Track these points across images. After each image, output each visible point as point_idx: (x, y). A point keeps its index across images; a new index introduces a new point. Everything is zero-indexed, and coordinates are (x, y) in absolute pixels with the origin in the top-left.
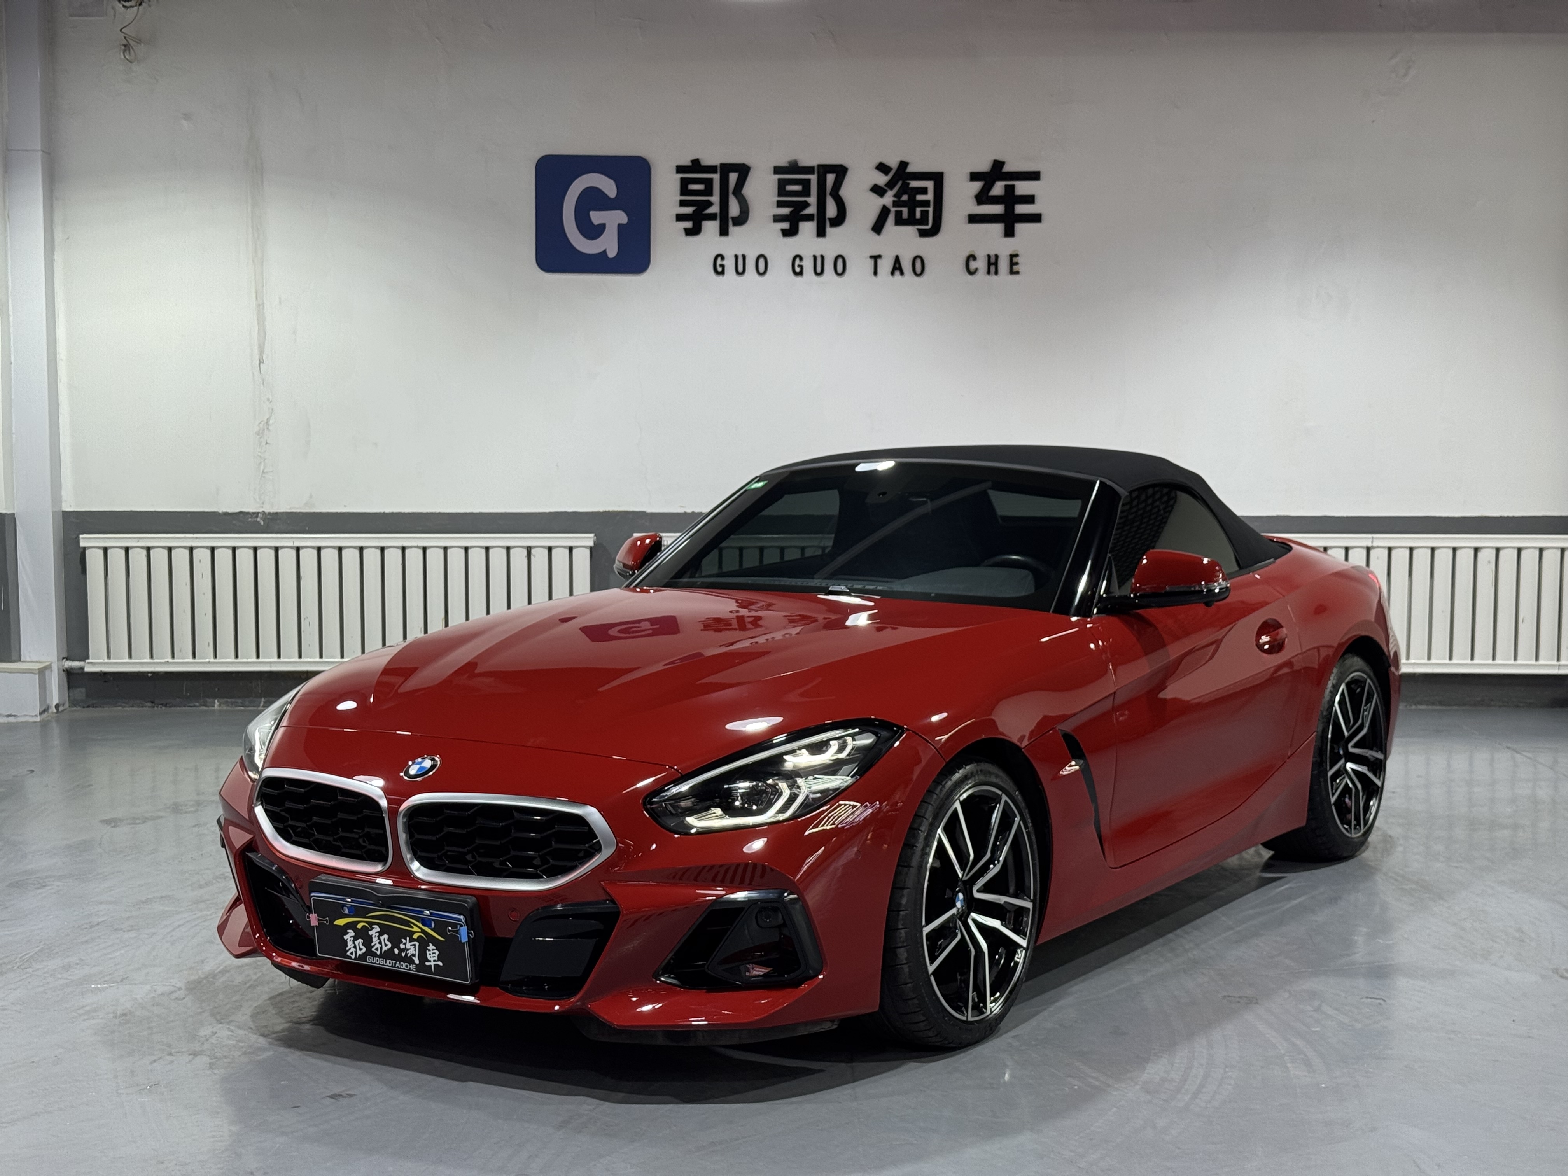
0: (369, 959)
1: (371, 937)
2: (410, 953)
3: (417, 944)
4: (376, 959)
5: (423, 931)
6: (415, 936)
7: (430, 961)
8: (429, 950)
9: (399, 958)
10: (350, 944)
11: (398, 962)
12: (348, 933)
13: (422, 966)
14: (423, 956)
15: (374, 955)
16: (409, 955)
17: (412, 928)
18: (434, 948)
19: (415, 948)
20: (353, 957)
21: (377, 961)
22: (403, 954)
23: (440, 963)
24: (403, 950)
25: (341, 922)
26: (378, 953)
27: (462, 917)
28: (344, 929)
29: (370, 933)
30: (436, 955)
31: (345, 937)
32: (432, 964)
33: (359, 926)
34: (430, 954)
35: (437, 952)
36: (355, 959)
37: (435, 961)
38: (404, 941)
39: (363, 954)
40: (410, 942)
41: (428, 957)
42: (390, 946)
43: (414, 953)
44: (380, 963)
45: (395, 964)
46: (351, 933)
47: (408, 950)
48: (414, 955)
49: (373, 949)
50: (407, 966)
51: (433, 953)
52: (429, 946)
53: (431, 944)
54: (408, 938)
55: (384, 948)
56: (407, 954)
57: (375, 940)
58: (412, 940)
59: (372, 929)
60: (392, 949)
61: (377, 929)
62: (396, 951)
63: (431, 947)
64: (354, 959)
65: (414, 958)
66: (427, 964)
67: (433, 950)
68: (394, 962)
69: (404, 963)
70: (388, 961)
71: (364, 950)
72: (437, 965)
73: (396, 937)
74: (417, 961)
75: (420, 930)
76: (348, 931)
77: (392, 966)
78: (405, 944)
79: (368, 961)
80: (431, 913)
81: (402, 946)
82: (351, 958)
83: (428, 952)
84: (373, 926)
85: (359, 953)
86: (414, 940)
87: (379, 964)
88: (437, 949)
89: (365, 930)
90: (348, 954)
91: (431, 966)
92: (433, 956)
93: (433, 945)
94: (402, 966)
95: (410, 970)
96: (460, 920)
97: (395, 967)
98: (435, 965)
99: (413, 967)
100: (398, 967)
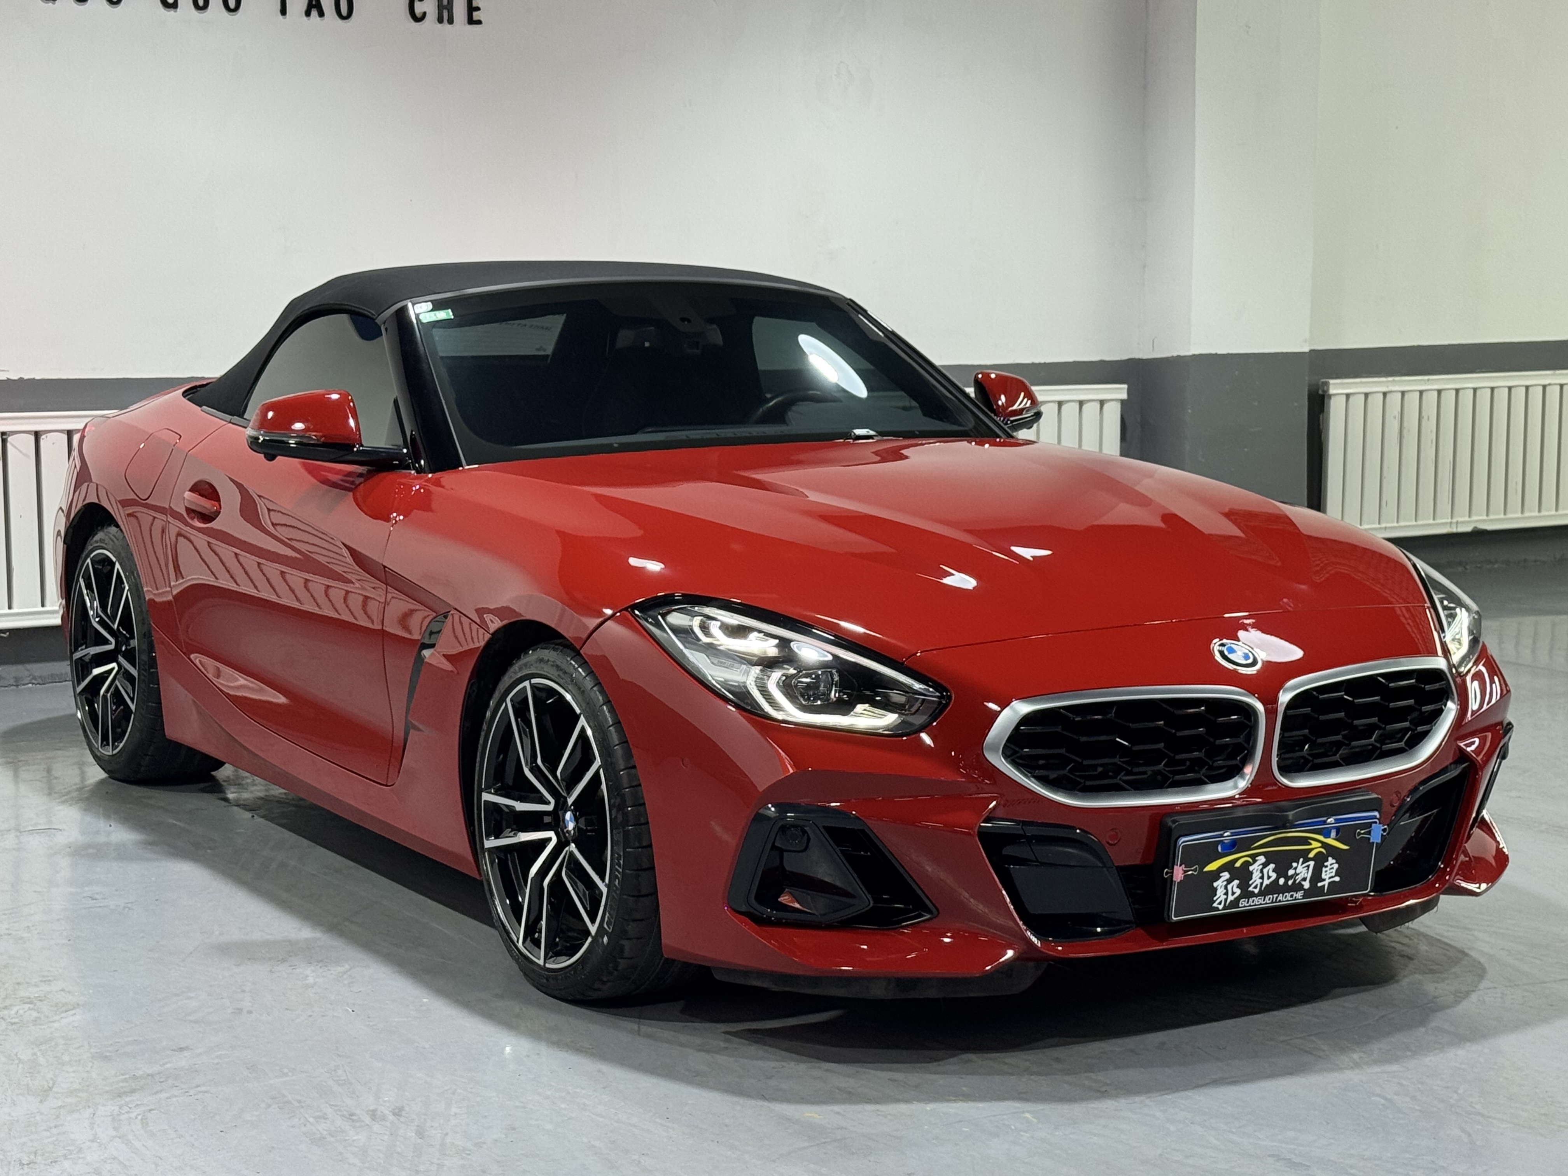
0: (1243, 903)
1: (1251, 874)
2: (1299, 878)
3: (1312, 863)
4: (1251, 900)
5: (1324, 845)
6: (1311, 855)
7: (1324, 880)
8: (1326, 867)
9: (1285, 889)
10: (1220, 892)
11: (1281, 895)
12: (1221, 877)
13: (1315, 889)
14: (1317, 876)
15: (1252, 894)
16: (1297, 882)
17: (1310, 844)
18: (1334, 861)
19: (1308, 869)
20: (1221, 907)
21: (1253, 901)
22: (1290, 882)
23: (1337, 879)
24: (1292, 877)
25: (1213, 866)
26: (1256, 891)
27: (1376, 814)
28: (1216, 875)
29: (1251, 868)
30: (1334, 871)
31: (1215, 884)
32: (1326, 883)
33: (1238, 864)
34: (1326, 871)
35: (1336, 866)
36: (1225, 908)
37: (1330, 878)
38: (1295, 865)
39: (1235, 899)
40: (1303, 863)
41: (1323, 876)
42: (1274, 876)
43: (1306, 875)
44: (1257, 903)
45: (1277, 898)
46: (1226, 875)
47: (1298, 874)
48: (1304, 879)
49: (1251, 889)
50: (1292, 896)
51: (1331, 869)
52: (1327, 861)
53: (1330, 859)
54: (1301, 860)
55: (1267, 882)
56: (1295, 880)
57: (1256, 876)
58: (1306, 860)
59: (1255, 861)
60: (1277, 880)
61: (1262, 859)
62: (1282, 881)
63: (1331, 860)
64: (1222, 910)
65: (1303, 883)
66: (1320, 884)
67: (1331, 865)
68: (1275, 896)
69: (1289, 892)
70: (1267, 898)
71: (1238, 892)
72: (1334, 882)
73: (1282, 863)
74: (1306, 885)
75: (1319, 845)
76: (1221, 875)
77: (1272, 902)
78: (1296, 868)
79: (1240, 905)
80: (1335, 820)
81: (1291, 872)
82: (1217, 909)
83: (1324, 869)
84: (1257, 858)
85: (1231, 898)
86: (1311, 859)
87: (1255, 905)
88: (1336, 863)
89: (1247, 864)
90: (1215, 905)
91: (1324, 886)
92: (1330, 872)
93: (1333, 858)
94: (1285, 899)
95: (1296, 899)
96: (1375, 817)
97: (1276, 902)
98: (1330, 883)
99: (1300, 894)
100: (1280, 901)
